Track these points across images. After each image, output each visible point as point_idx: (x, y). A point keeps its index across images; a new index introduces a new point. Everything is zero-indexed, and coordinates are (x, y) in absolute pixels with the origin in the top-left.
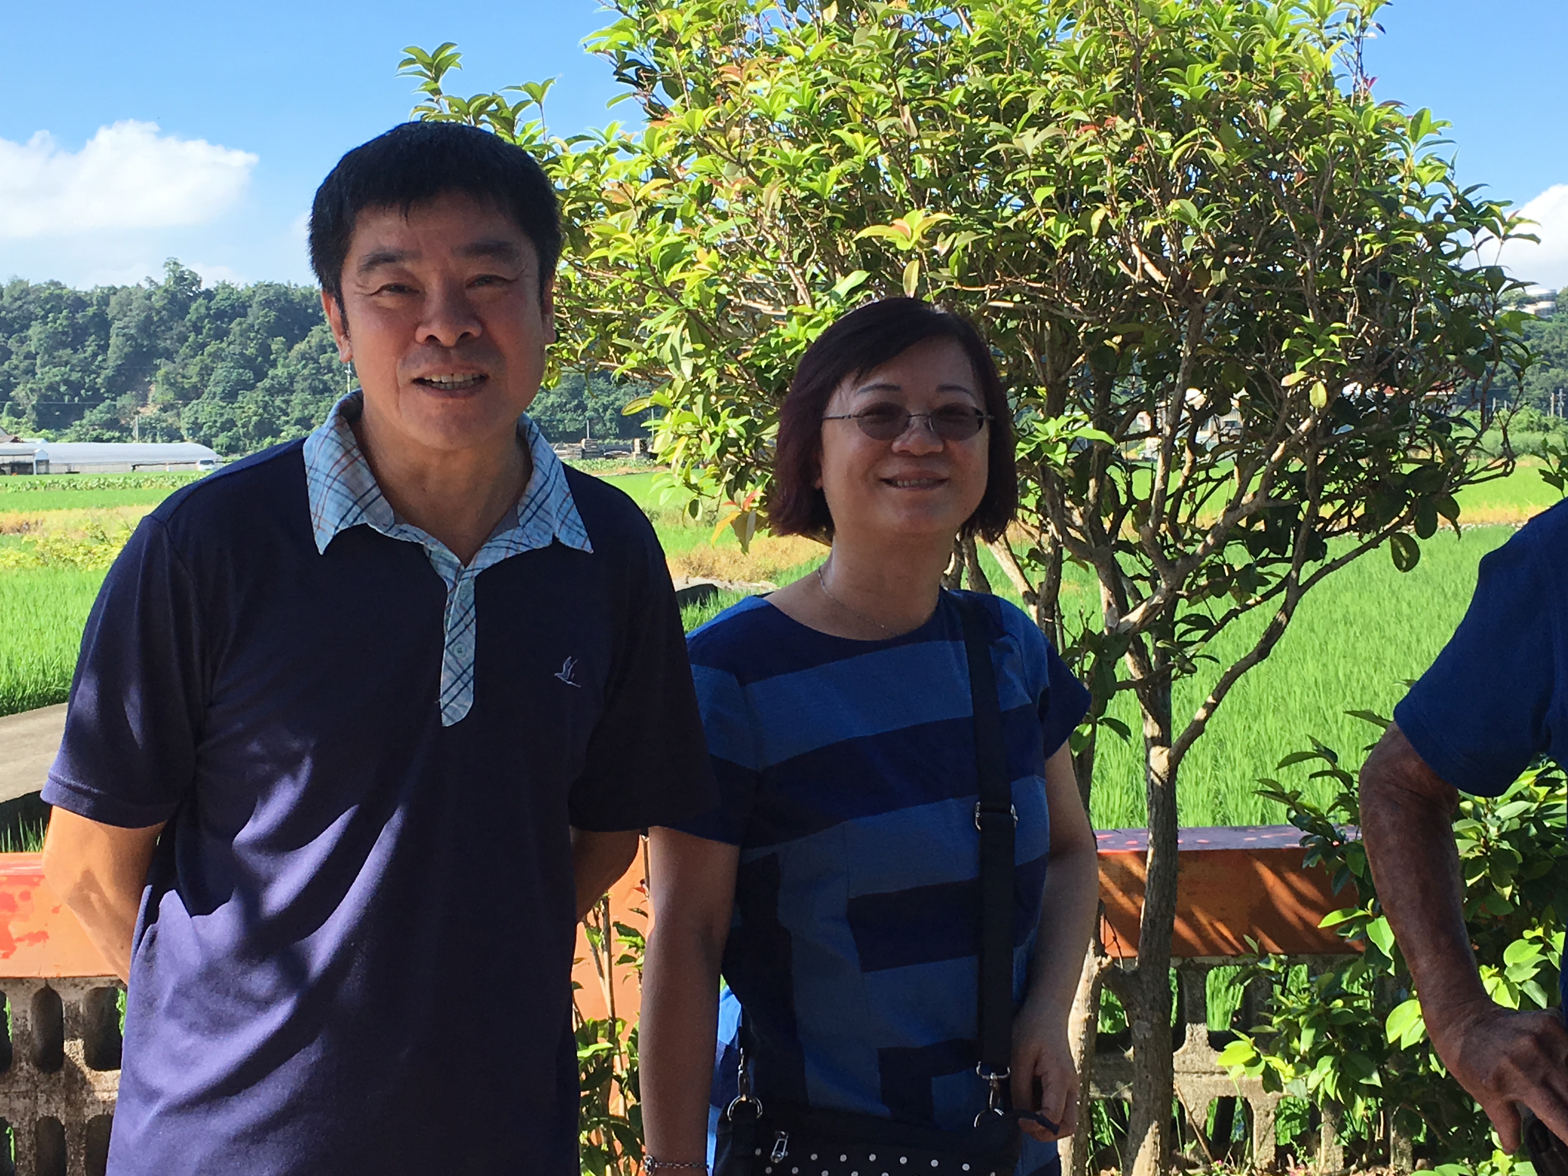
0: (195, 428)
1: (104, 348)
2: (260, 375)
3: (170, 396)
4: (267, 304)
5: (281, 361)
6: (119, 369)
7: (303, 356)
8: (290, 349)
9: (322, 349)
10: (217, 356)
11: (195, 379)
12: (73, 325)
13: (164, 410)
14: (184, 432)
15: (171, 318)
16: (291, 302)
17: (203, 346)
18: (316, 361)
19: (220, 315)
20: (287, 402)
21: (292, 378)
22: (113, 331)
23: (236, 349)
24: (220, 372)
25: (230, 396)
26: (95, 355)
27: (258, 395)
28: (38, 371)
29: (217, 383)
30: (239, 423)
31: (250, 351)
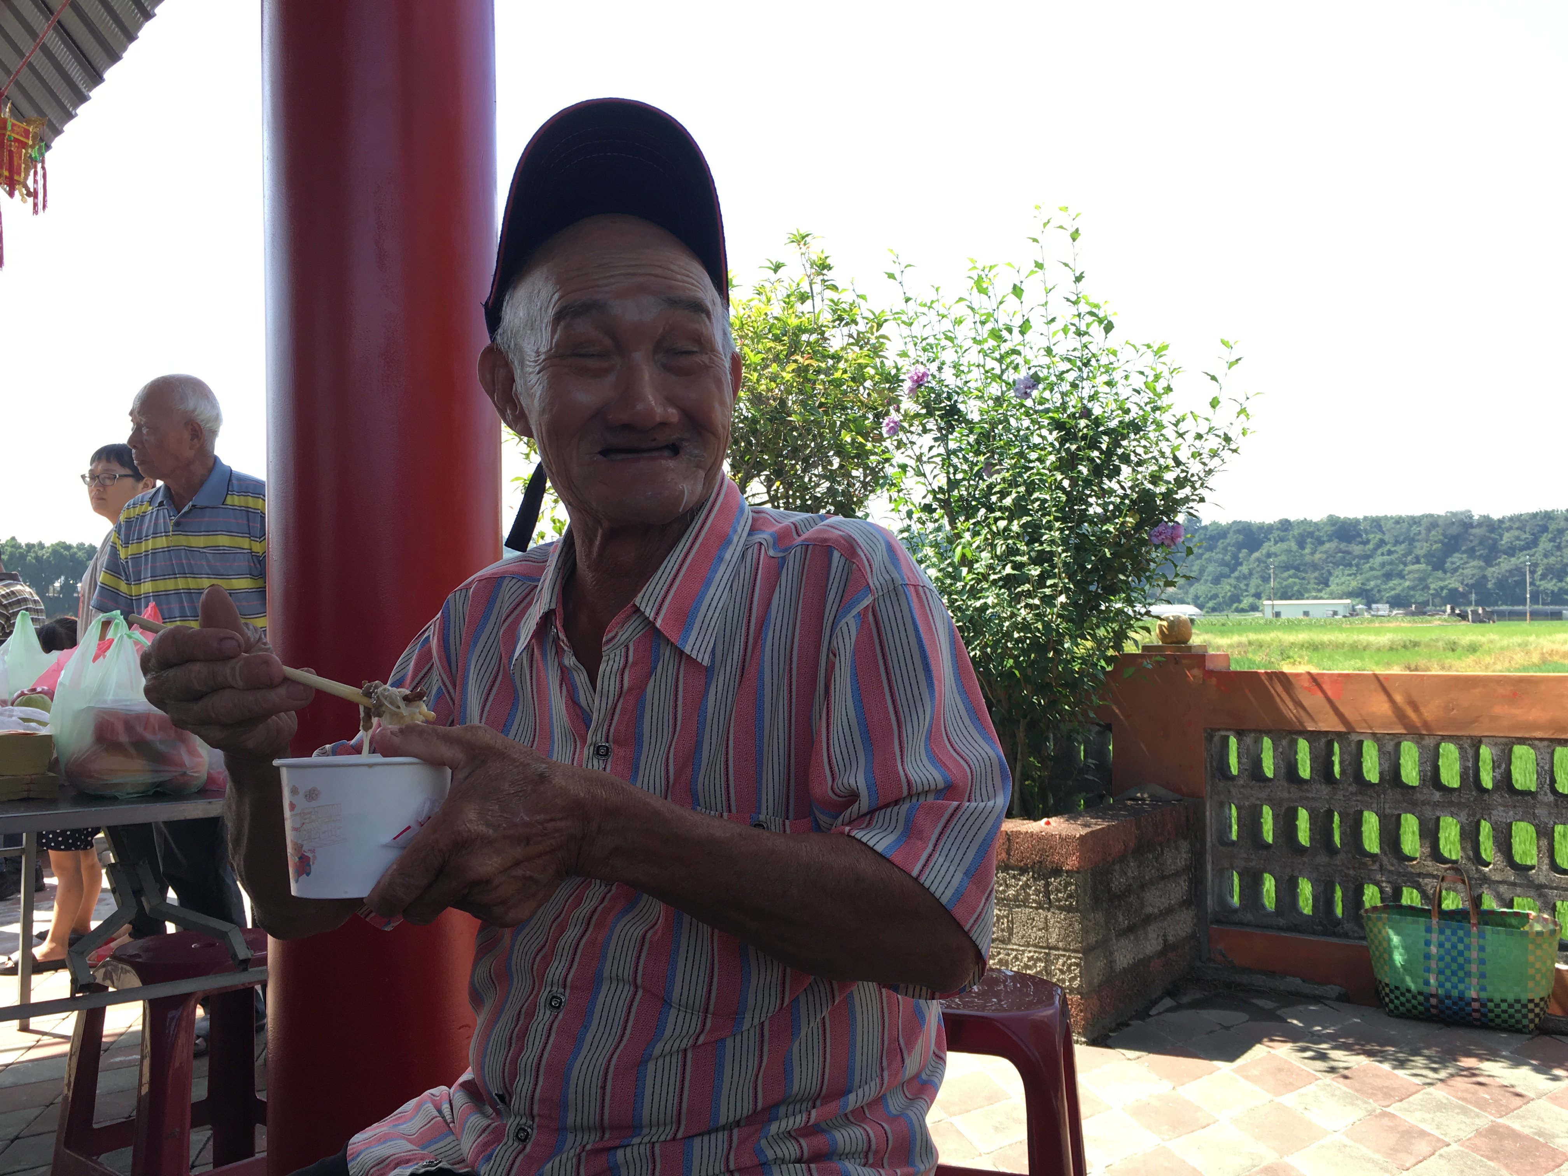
2: (1233, 570)
4: (1238, 532)
5: (1245, 562)
7: (1258, 560)
8: (1250, 555)
9: (1269, 555)
10: (1209, 560)
11: (1197, 573)
16: (1251, 531)
17: (1202, 554)
18: (1265, 562)
19: (1212, 538)
20: (1247, 585)
21: (1251, 573)
23: (1220, 556)
24: (1211, 568)
25: (1217, 581)
27: (1232, 581)
29: (1208, 575)
30: (1220, 595)
31: (1228, 558)
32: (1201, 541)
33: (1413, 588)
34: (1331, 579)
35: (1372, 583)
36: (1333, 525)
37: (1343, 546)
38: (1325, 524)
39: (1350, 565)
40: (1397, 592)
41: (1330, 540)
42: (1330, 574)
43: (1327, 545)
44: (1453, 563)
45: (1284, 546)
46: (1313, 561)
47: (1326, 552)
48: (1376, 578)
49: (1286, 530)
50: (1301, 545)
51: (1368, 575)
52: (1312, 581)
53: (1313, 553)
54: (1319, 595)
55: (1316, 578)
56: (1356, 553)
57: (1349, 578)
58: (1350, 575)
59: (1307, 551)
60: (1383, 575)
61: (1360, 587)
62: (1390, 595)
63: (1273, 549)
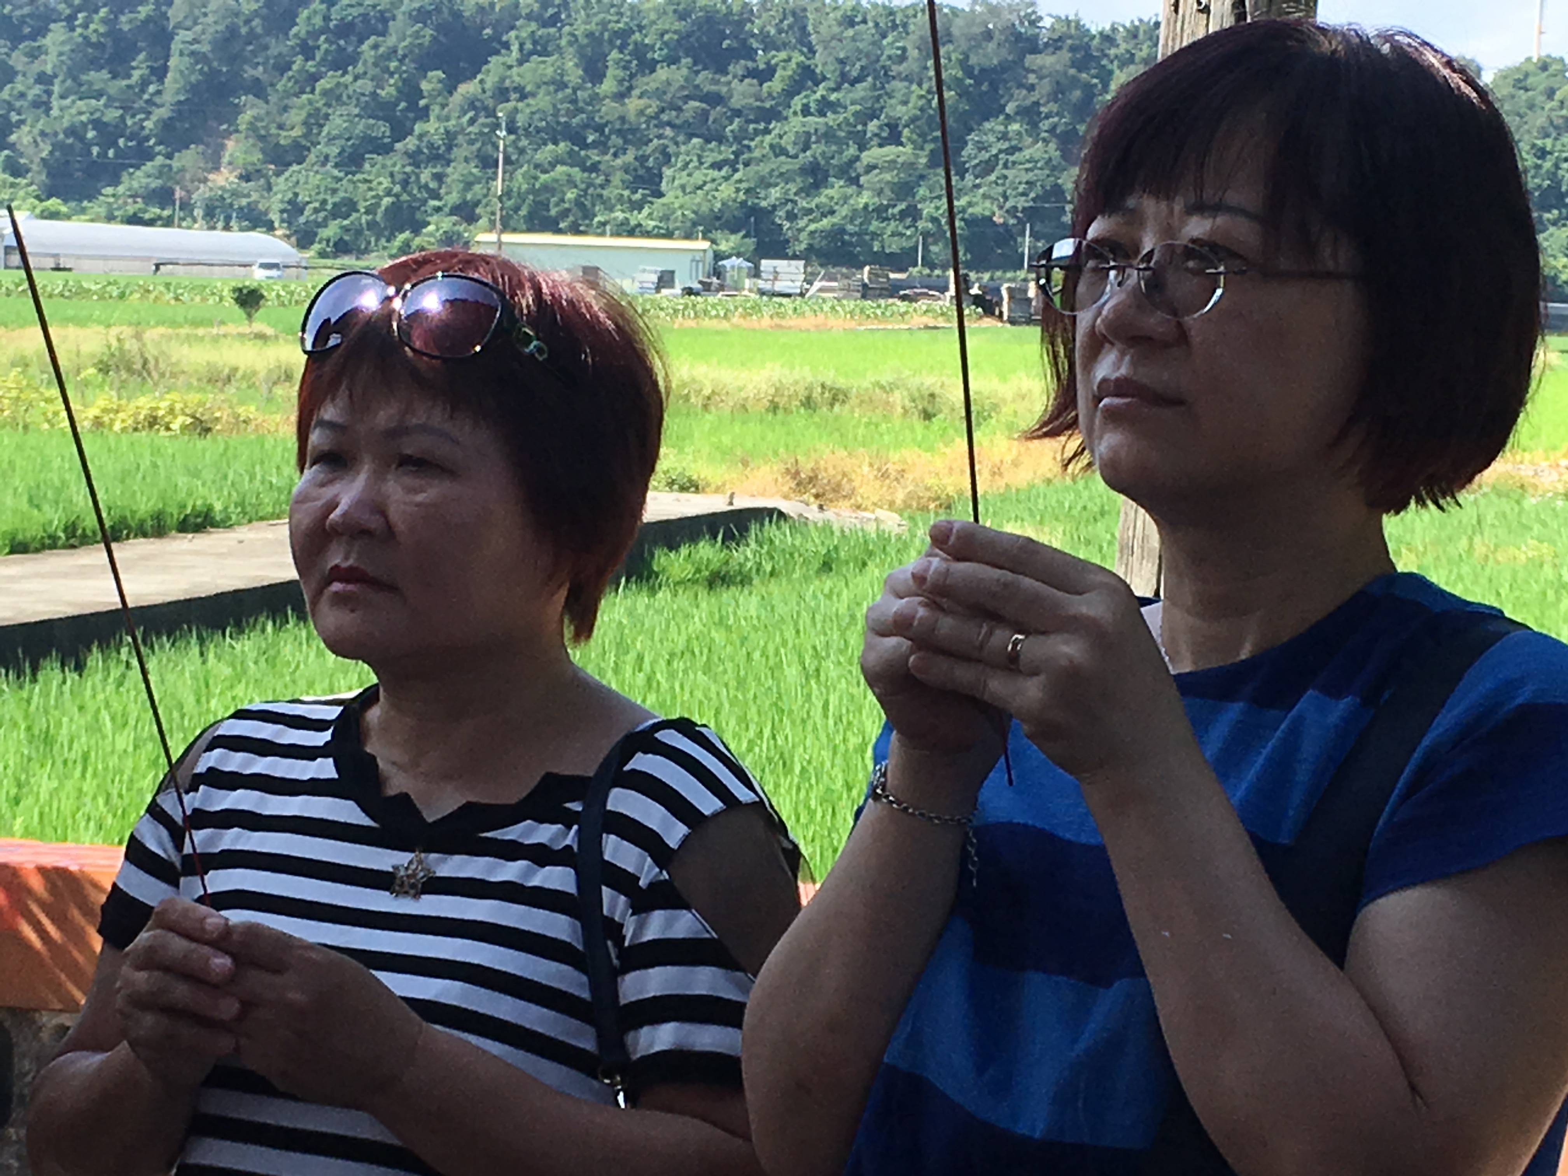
0: (294, 208)
1: (160, 73)
2: (400, 131)
3: (257, 156)
4: (420, 16)
5: (435, 110)
6: (181, 110)
7: (472, 104)
8: (451, 90)
9: (502, 93)
10: (333, 96)
11: (297, 132)
12: (114, 33)
13: (246, 178)
14: (275, 217)
15: (268, 32)
16: (457, 16)
17: (314, 78)
18: (492, 113)
19: (345, 29)
20: (439, 178)
21: (450, 138)
22: (176, 46)
23: (365, 85)
24: (337, 123)
25: (351, 161)
26: (144, 83)
27: (396, 163)
28: (55, 103)
29: (331, 139)
30: (362, 207)
31: (388, 92)
32: (315, 34)
33: (880, 212)
34: (668, 172)
35: (775, 193)
37: (704, 78)
38: (662, 13)
39: (721, 139)
40: (835, 219)
41: (672, 60)
42: (666, 158)
43: (662, 73)
44: (982, 147)
45: (546, 67)
46: (622, 119)
47: (659, 94)
48: (785, 176)
49: (554, 20)
50: (593, 69)
51: (764, 169)
52: (617, 178)
53: (621, 96)
54: (636, 218)
55: (626, 169)
56: (736, 102)
57: (715, 174)
58: (717, 166)
59: (608, 86)
60: (804, 171)
61: (743, 203)
62: (812, 233)
63: (516, 76)
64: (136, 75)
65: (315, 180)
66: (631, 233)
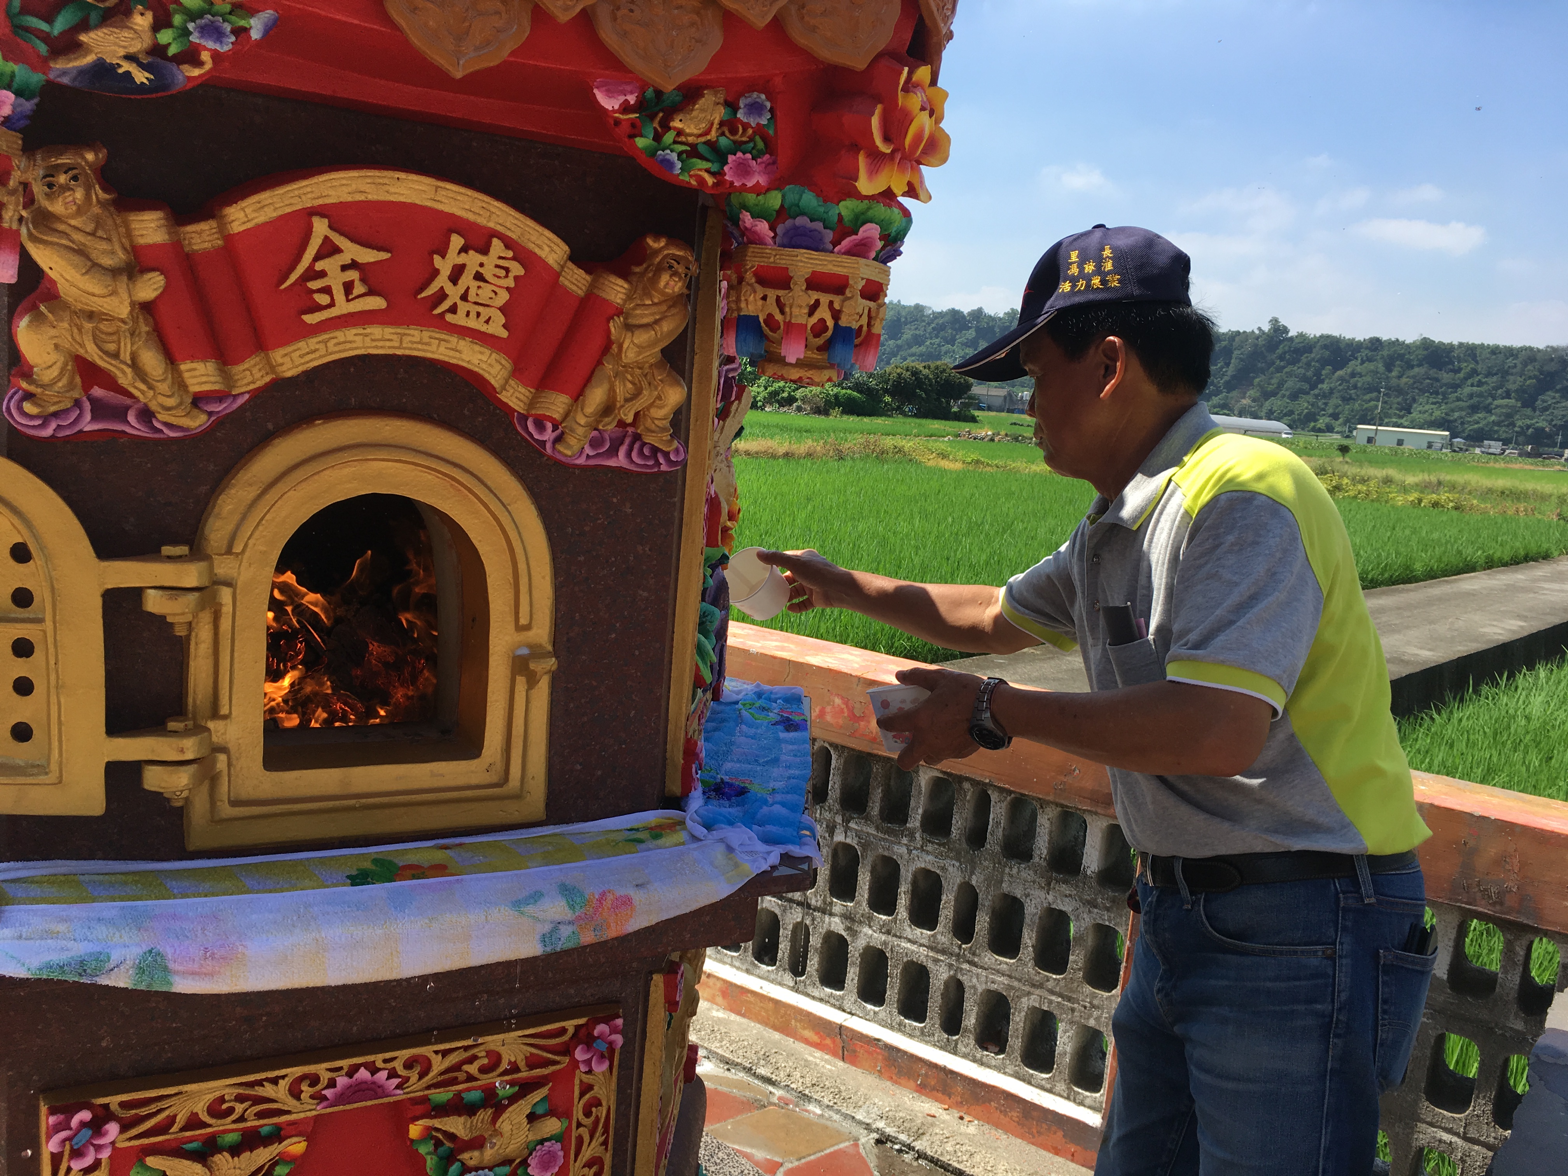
0: (1273, 413)
1: (1228, 365)
2: (1313, 387)
3: (1259, 394)
4: (1325, 347)
5: (1327, 380)
6: (1234, 377)
7: (1342, 379)
8: (1333, 374)
9: (1353, 375)
10: (1290, 375)
11: (1275, 386)
13: (1255, 401)
14: (1266, 415)
15: (1268, 351)
17: (1284, 367)
18: (1348, 382)
19: (1296, 351)
20: (1326, 404)
21: (1331, 392)
22: (1234, 356)
23: (1302, 371)
24: (1290, 384)
25: (1294, 396)
26: (1222, 368)
27: (1311, 399)
29: (1286, 390)
30: (1296, 413)
31: (1309, 374)
32: (1285, 353)
33: (1498, 424)
34: (1415, 405)
35: (1456, 414)
36: (1426, 349)
37: (1433, 372)
38: (1418, 347)
39: (1437, 394)
40: (1481, 425)
41: (1420, 365)
42: (1414, 400)
43: (1416, 370)
44: (1544, 401)
45: (1371, 366)
46: (1398, 386)
47: (1414, 377)
48: (1461, 409)
49: (1376, 349)
50: (1389, 367)
51: (1453, 406)
52: (1395, 407)
53: (1399, 377)
54: (1400, 421)
55: (1398, 403)
56: (1444, 381)
57: (1433, 406)
58: (1433, 403)
59: (1394, 374)
60: (1469, 407)
61: (1443, 418)
62: (1470, 430)
63: (1359, 369)
64: (1219, 365)
65: (1279, 403)
66: (1398, 427)
